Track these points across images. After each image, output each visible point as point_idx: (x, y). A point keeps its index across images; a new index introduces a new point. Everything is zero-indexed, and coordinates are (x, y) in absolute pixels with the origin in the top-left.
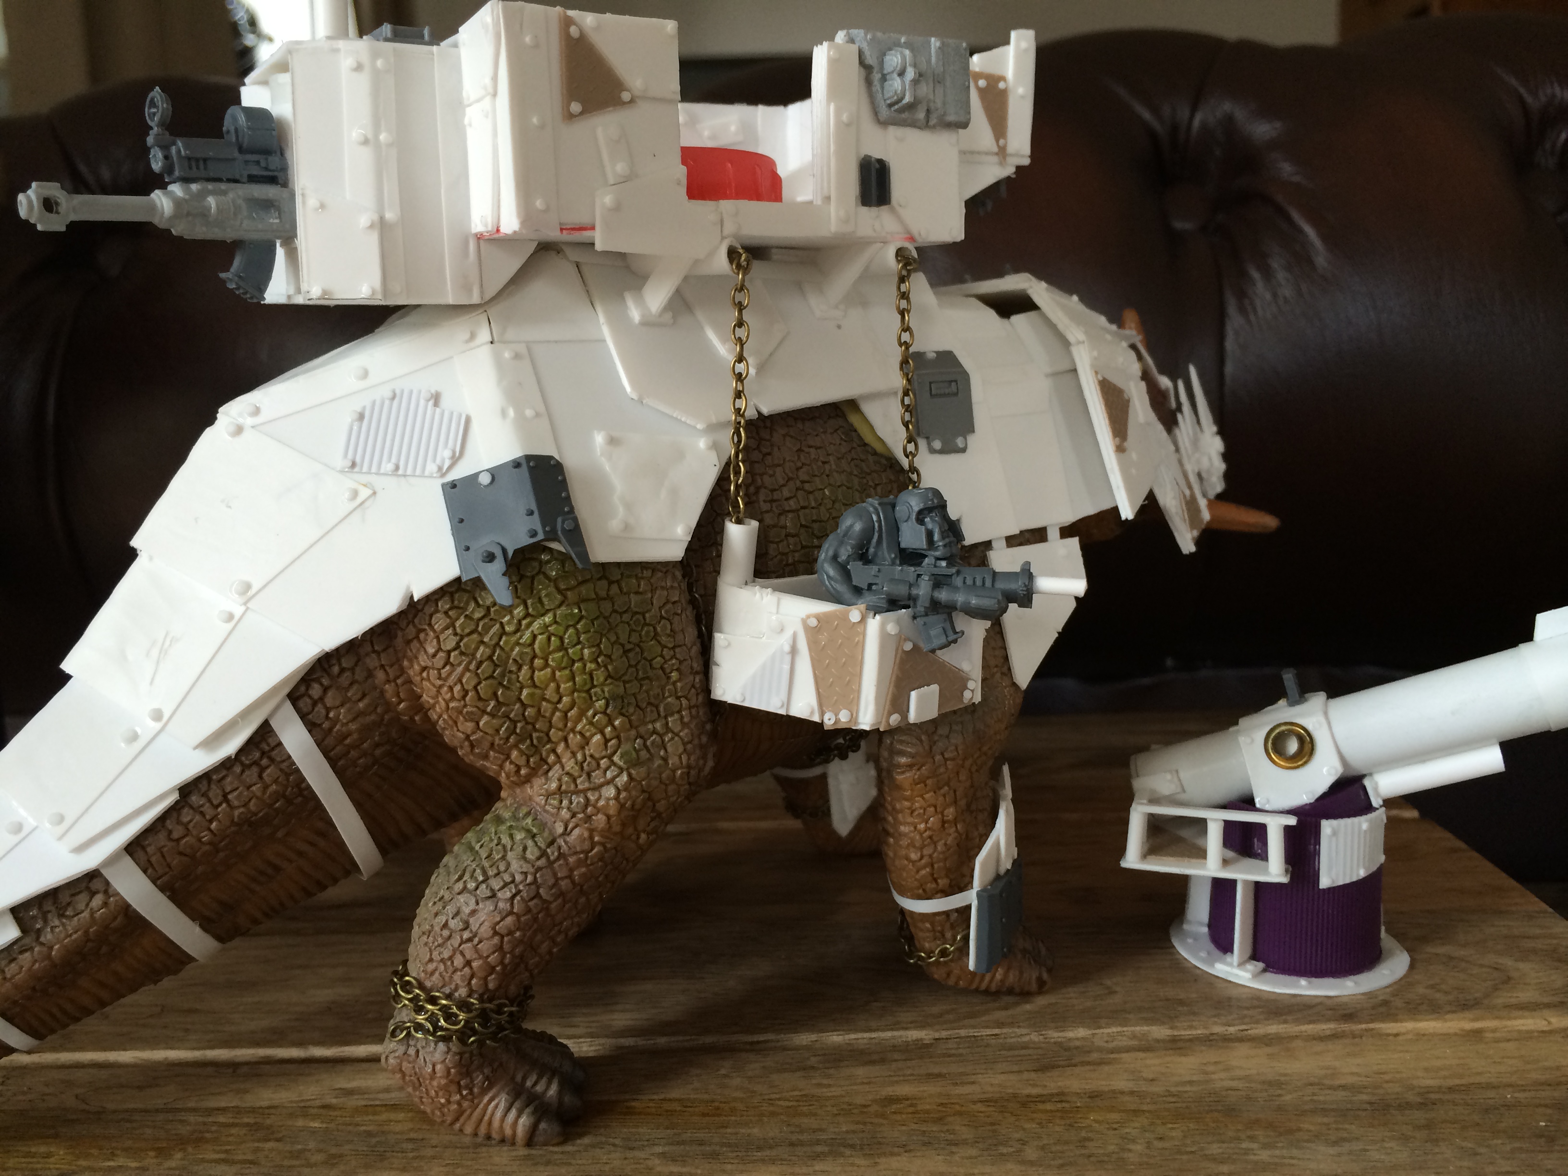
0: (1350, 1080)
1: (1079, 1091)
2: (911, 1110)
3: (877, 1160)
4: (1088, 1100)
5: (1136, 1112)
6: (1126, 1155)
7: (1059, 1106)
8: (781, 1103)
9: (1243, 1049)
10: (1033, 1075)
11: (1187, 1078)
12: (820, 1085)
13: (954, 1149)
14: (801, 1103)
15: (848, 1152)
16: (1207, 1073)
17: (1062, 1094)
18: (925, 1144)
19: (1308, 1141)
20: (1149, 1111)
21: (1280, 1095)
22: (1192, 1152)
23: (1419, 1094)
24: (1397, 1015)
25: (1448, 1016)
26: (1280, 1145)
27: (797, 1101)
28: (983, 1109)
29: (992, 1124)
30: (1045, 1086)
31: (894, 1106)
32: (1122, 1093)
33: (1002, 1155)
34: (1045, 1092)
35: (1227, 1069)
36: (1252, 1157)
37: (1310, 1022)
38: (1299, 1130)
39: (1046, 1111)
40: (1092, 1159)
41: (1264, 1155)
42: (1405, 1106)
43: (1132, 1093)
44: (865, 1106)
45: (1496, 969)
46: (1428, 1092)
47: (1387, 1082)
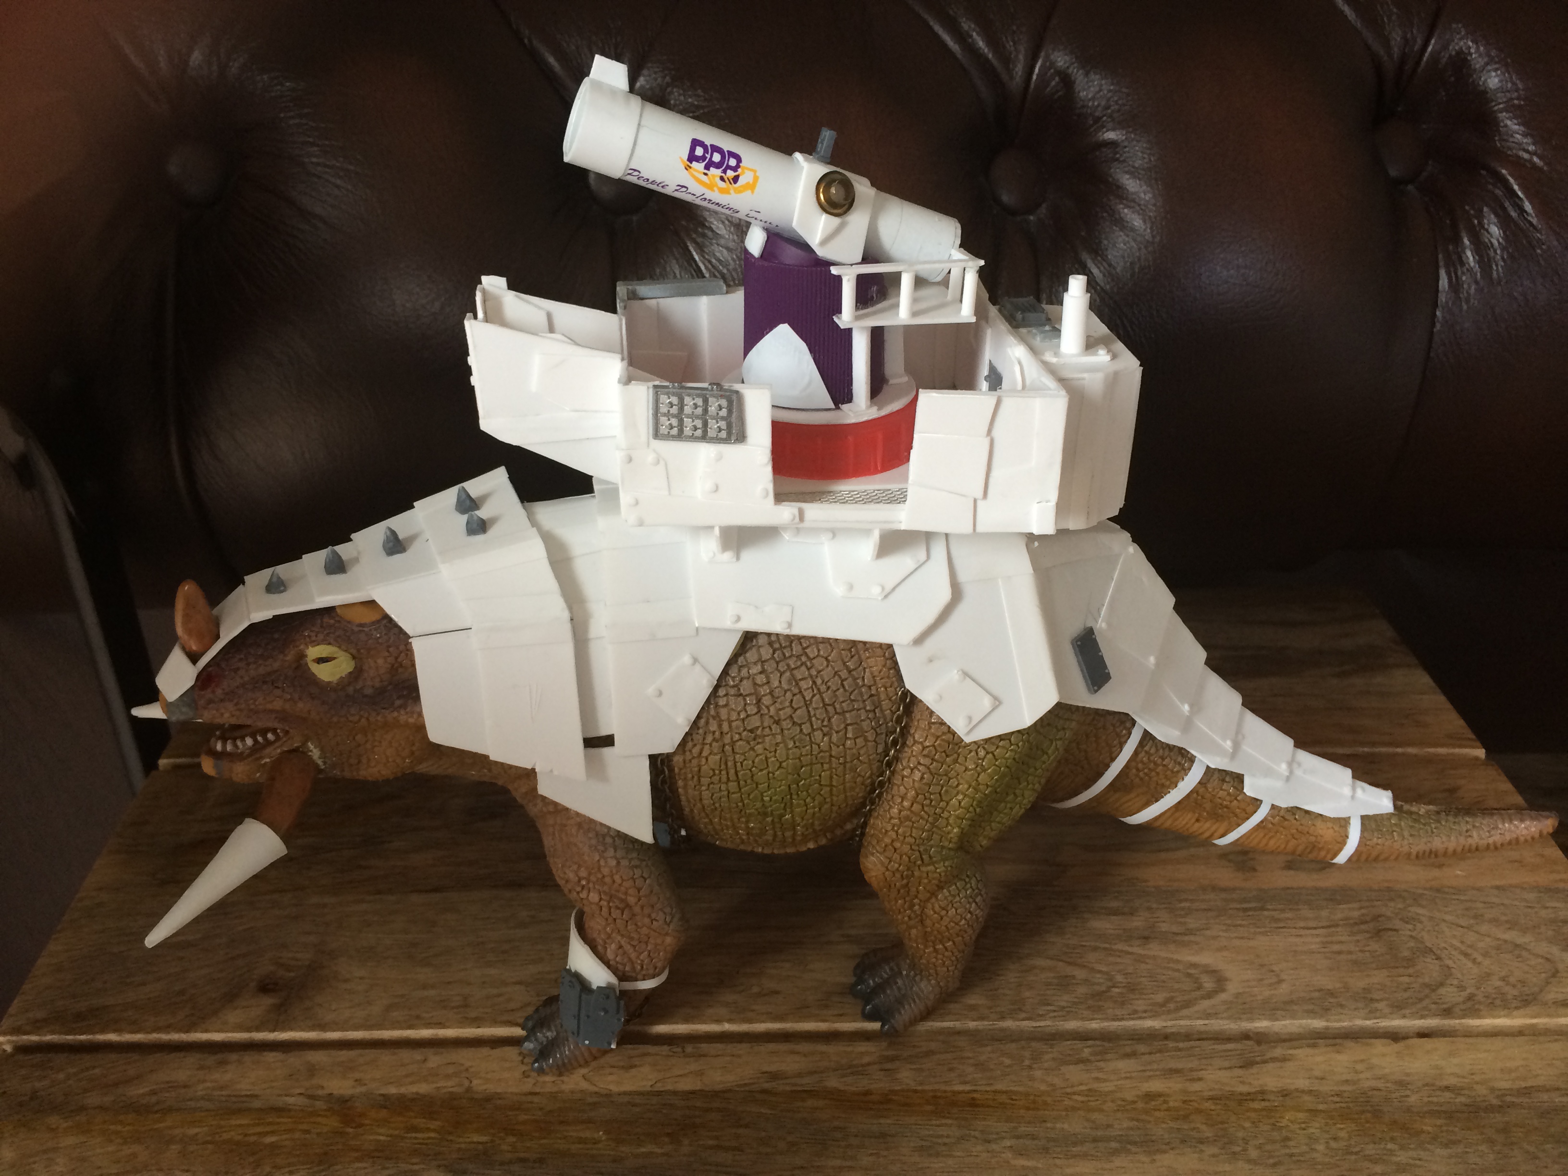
0: (1452, 1081)
1: (1274, 1089)
2: (1165, 1106)
3: (1155, 1157)
4: (1281, 1098)
5: (1314, 1112)
6: (1315, 1155)
7: (1263, 1104)
8: (1076, 1097)
9: (1380, 1047)
10: (1240, 1072)
11: (1344, 1077)
12: (1097, 1079)
13: (1201, 1146)
14: (1090, 1098)
15: (1134, 1149)
16: (1356, 1072)
17: (1262, 1092)
18: (1183, 1141)
19: (1429, 1143)
20: (1324, 1111)
21: (1407, 1096)
22: (1357, 1153)
23: (1498, 1097)
24: (1479, 1010)
25: (1515, 1013)
26: (1412, 1146)
27: (1087, 1096)
28: (1213, 1107)
29: (1222, 1123)
30: (1250, 1084)
31: (1153, 1103)
32: (1303, 1091)
33: (1234, 1153)
34: (1253, 1090)
35: (1370, 1068)
36: (1394, 1159)
37: (1422, 1017)
38: (1423, 1132)
39: (1255, 1110)
40: (1294, 1158)
41: (1402, 1157)
42: (1490, 1109)
43: (1310, 1092)
44: (1134, 1102)
45: (1547, 959)
46: (1505, 1095)
47: (1477, 1083)
